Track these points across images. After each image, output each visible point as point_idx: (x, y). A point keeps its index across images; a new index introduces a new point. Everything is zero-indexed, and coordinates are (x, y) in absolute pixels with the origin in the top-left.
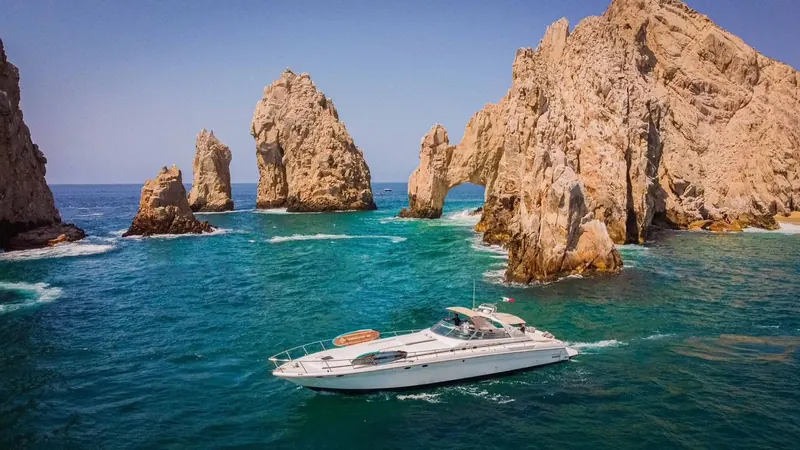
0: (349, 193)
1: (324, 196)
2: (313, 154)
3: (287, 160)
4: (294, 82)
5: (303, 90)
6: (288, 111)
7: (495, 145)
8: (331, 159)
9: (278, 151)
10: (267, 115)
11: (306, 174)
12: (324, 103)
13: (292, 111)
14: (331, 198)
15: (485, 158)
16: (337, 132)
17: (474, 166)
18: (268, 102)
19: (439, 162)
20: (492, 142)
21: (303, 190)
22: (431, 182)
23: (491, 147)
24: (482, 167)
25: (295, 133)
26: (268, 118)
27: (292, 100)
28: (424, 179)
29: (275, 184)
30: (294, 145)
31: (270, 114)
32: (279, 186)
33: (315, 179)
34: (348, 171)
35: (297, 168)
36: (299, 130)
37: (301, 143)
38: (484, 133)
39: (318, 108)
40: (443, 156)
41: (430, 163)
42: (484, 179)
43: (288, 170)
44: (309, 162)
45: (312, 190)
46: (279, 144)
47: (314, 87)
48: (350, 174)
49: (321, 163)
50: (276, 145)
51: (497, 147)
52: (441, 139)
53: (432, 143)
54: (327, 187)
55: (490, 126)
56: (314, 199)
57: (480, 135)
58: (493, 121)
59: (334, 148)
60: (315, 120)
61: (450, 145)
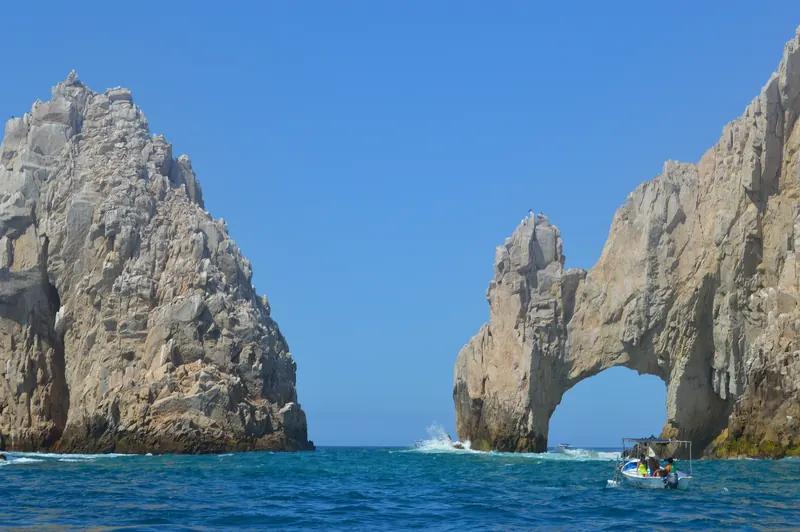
0: (253, 410)
1: (186, 416)
2: (154, 301)
3: (69, 320)
4: (89, 110)
5: (116, 133)
6: (76, 185)
7: (697, 267)
8: (204, 314)
9: (44, 299)
10: (17, 195)
11: (130, 356)
12: (171, 170)
13: (87, 188)
14: (204, 421)
15: (669, 302)
16: (213, 244)
17: (639, 324)
18: (17, 163)
19: (543, 313)
20: (688, 260)
21: (128, 397)
22: (526, 364)
23: (684, 272)
24: (660, 325)
25: (100, 244)
26: (18, 203)
27: (84, 158)
28: (507, 354)
29: (29, 386)
30: (98, 278)
31: (25, 193)
32: (40, 393)
33: (159, 371)
34: (246, 351)
35: (101, 339)
36: (112, 237)
37: (116, 271)
38: (665, 237)
39: (158, 180)
40: (556, 296)
41: (523, 314)
42: (665, 356)
43: (72, 348)
44: (142, 323)
45: (151, 399)
46: (46, 276)
47: (143, 126)
48: (252, 358)
49: (174, 328)
50: (38, 275)
51: (701, 273)
52: (547, 252)
53: (524, 259)
54: (192, 392)
55: (681, 218)
56: (158, 426)
57: (654, 241)
58: (689, 207)
59: (210, 287)
60: (153, 211)
61: (569, 271)
